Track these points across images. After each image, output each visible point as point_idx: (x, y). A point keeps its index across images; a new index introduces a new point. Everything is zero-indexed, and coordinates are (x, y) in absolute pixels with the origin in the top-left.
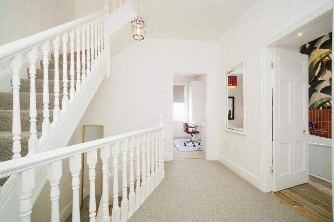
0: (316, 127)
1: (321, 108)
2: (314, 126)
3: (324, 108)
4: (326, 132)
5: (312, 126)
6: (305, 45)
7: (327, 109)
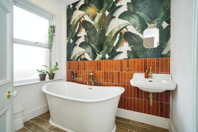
0: (76, 76)
1: (79, 60)
2: (75, 75)
3: (81, 60)
4: (82, 80)
5: (74, 75)
6: (70, 5)
7: (83, 60)
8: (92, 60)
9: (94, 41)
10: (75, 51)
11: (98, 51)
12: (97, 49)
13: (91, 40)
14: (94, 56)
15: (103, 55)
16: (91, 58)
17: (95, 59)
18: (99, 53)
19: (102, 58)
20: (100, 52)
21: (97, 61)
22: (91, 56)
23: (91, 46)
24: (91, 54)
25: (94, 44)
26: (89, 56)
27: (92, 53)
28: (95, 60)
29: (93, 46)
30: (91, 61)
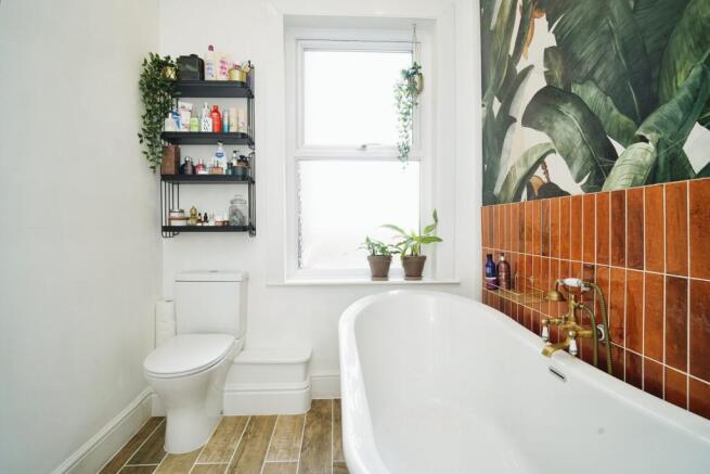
1: (524, 195)
3: (531, 194)
7: (539, 198)
8: (587, 188)
9: (598, 64)
10: (509, 154)
11: (624, 119)
12: (615, 112)
13: (579, 64)
14: (600, 163)
15: (658, 146)
16: (578, 180)
17: (601, 184)
18: (629, 138)
19: (655, 167)
20: (638, 125)
21: (619, 195)
22: (577, 167)
23: (579, 102)
24: (580, 152)
25: (597, 84)
26: (570, 166)
27: (584, 142)
28: (604, 190)
29: (591, 94)
30: (577, 199)
